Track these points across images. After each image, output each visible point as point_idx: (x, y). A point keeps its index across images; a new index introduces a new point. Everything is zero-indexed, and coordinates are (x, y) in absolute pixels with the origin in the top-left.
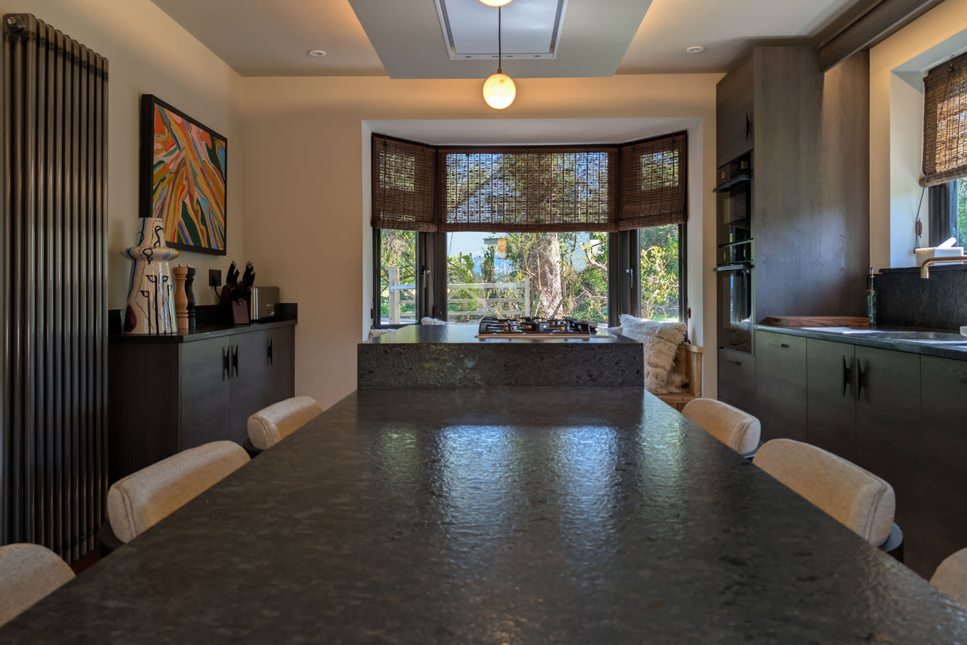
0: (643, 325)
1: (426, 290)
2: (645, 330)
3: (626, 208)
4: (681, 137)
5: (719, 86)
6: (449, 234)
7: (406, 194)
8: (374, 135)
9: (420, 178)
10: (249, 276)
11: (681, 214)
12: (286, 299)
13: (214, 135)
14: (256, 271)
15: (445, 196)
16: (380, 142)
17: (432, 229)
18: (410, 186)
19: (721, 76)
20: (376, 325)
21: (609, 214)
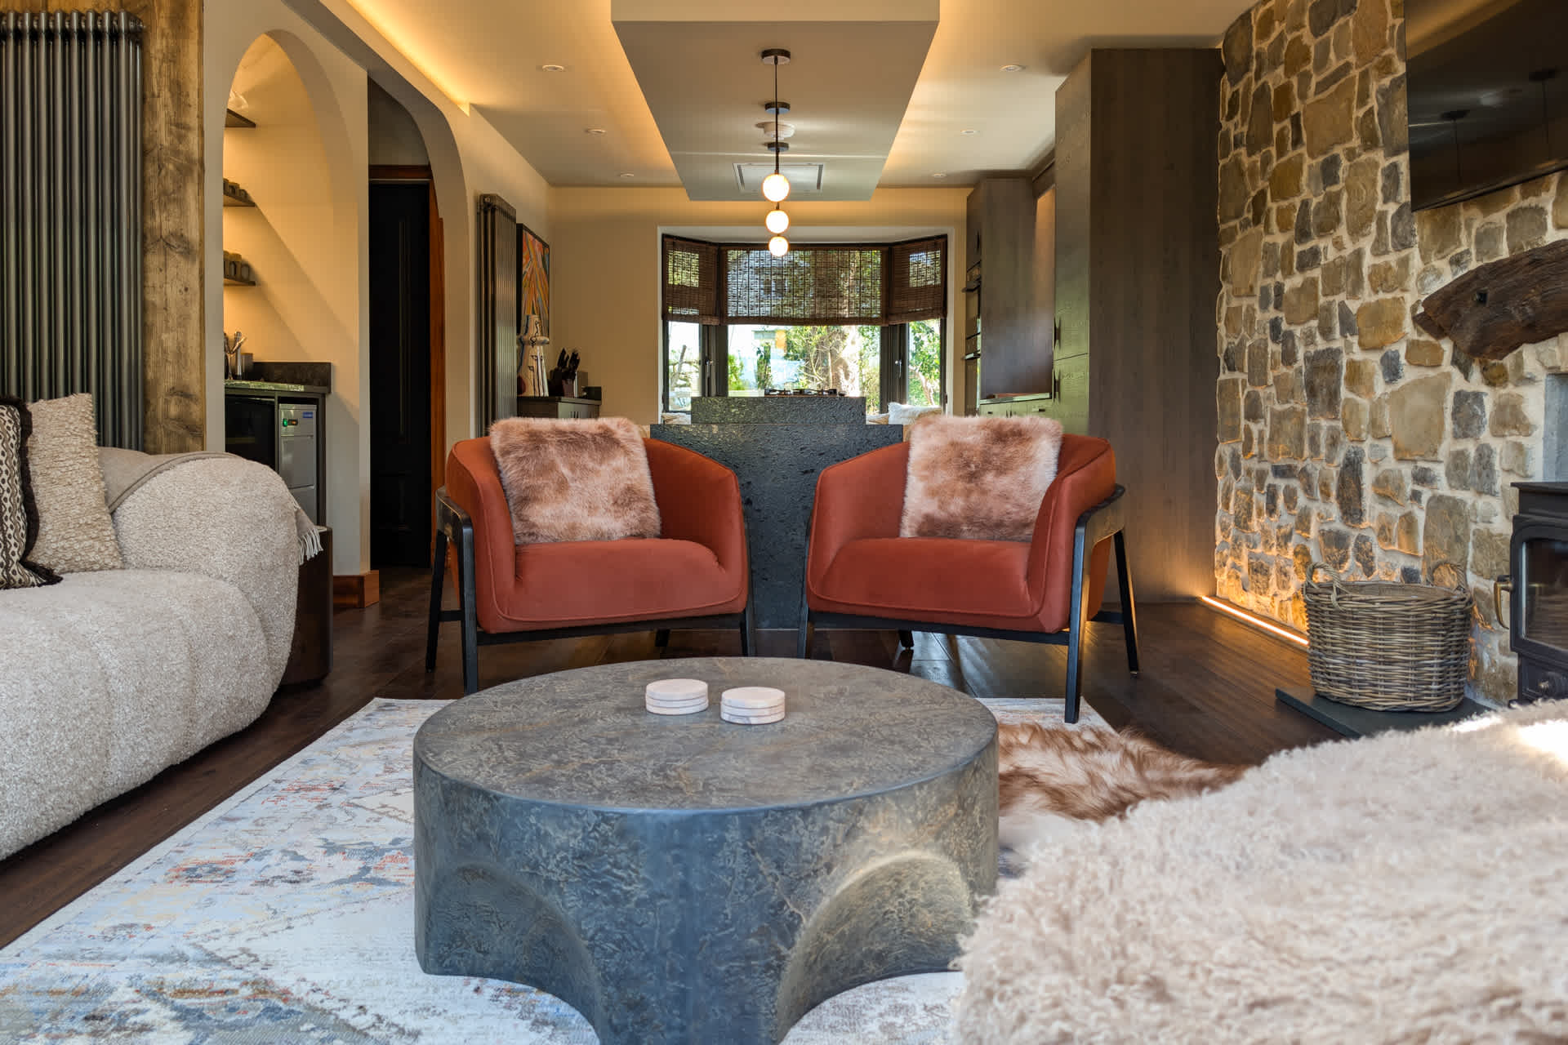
0: (905, 411)
1: (709, 379)
2: (907, 414)
3: (897, 303)
4: (940, 241)
5: (969, 199)
6: (731, 327)
7: (691, 289)
8: (664, 236)
9: (703, 274)
10: (575, 359)
11: (941, 312)
12: (593, 383)
13: (545, 245)
14: (581, 357)
15: (727, 289)
16: (671, 243)
17: (715, 322)
18: (695, 282)
19: (970, 190)
20: (666, 410)
21: (881, 308)
